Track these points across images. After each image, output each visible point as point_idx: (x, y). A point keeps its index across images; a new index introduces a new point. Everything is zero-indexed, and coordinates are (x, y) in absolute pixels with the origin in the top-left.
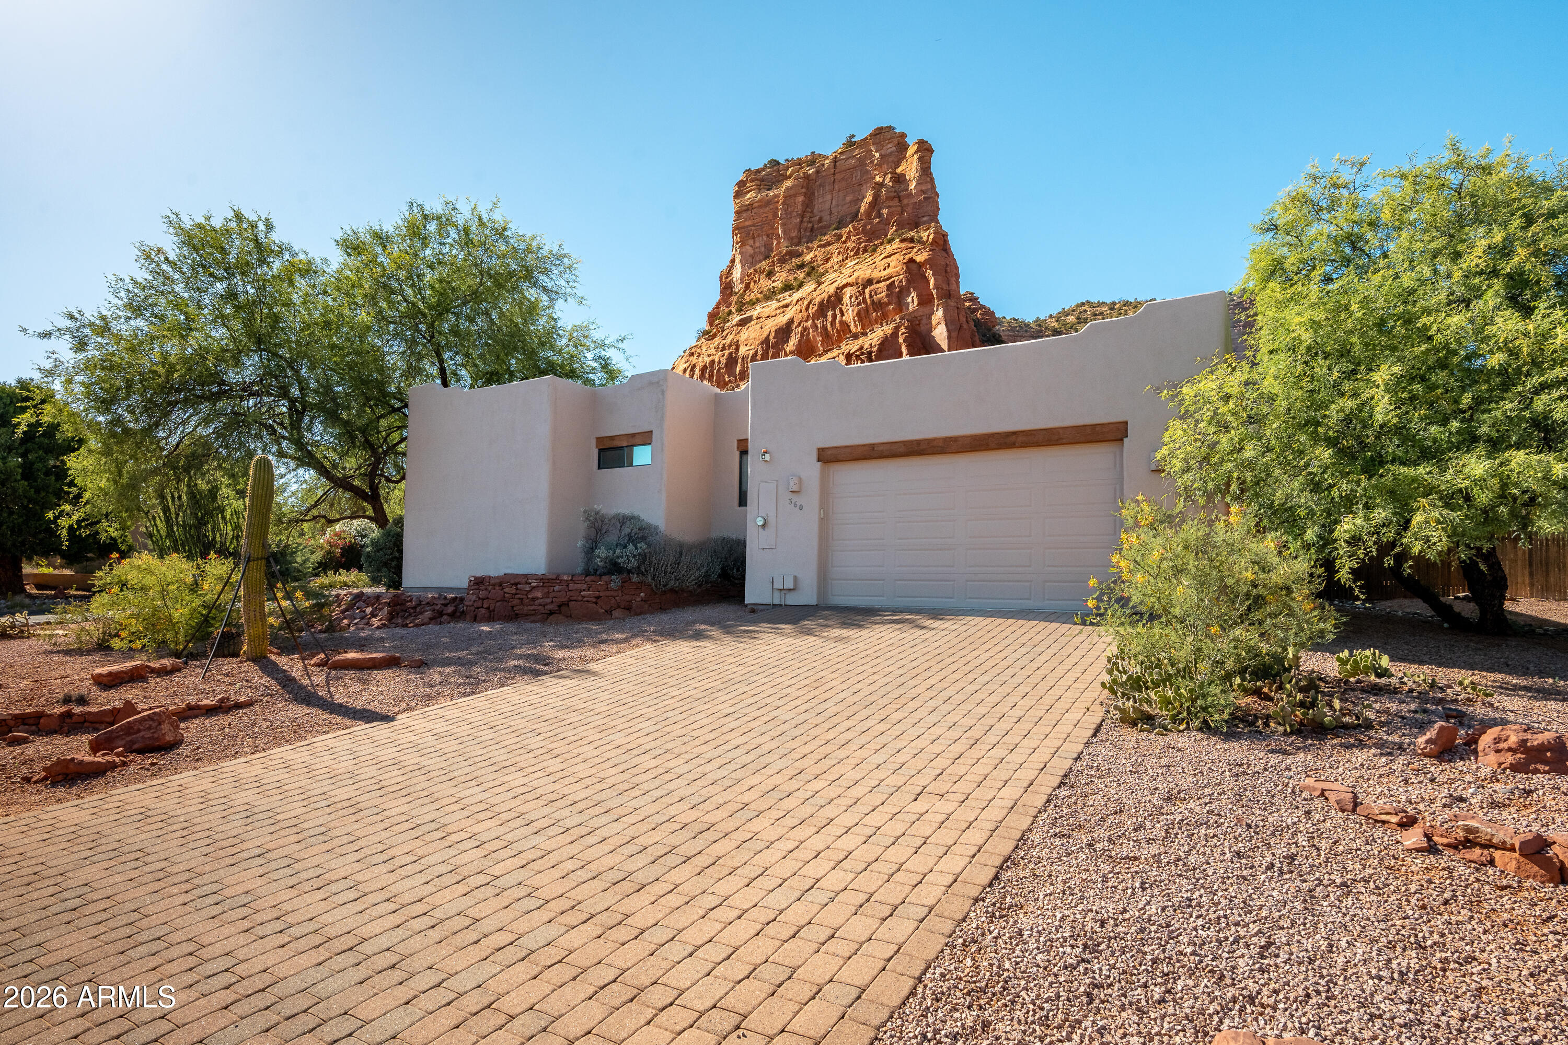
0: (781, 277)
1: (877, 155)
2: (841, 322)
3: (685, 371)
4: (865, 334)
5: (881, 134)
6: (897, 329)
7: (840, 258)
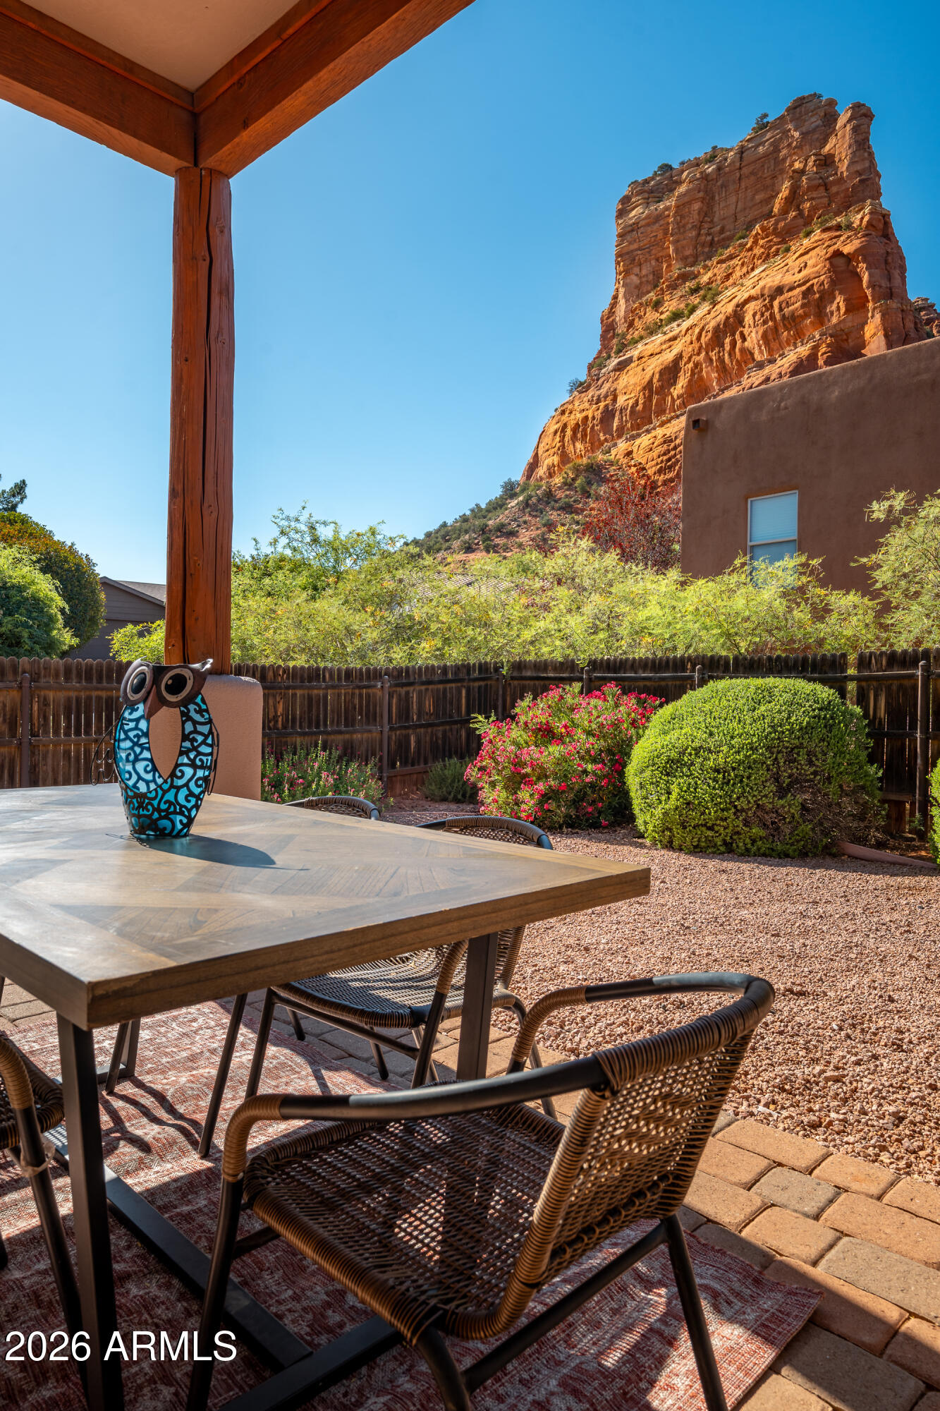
0: (671, 305)
1: (797, 134)
2: (743, 350)
3: (556, 432)
4: (772, 361)
5: (800, 107)
6: (815, 348)
7: (745, 269)
